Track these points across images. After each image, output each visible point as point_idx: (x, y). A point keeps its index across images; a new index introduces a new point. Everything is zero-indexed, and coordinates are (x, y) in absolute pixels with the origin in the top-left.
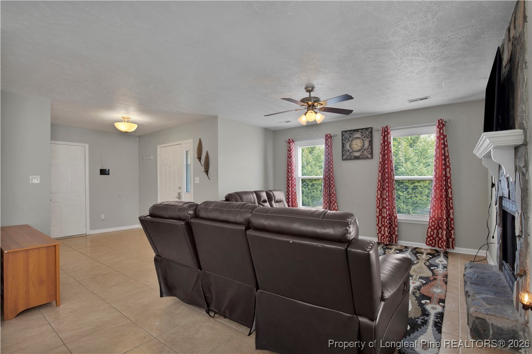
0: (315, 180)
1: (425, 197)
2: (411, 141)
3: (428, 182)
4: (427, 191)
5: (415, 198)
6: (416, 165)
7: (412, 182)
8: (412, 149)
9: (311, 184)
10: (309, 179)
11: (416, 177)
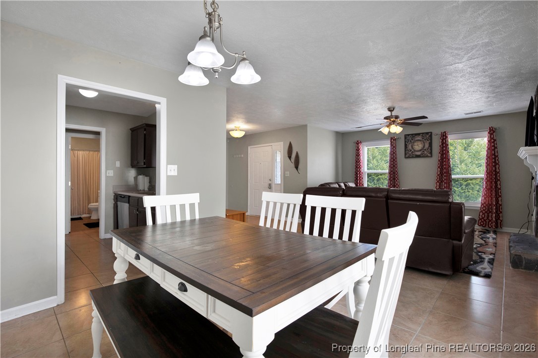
0: (381, 174)
1: (476, 192)
2: (466, 145)
3: (479, 180)
4: (478, 187)
5: (468, 193)
6: (470, 166)
7: (466, 180)
8: (466, 152)
9: (376, 178)
10: (375, 174)
11: (470, 176)
